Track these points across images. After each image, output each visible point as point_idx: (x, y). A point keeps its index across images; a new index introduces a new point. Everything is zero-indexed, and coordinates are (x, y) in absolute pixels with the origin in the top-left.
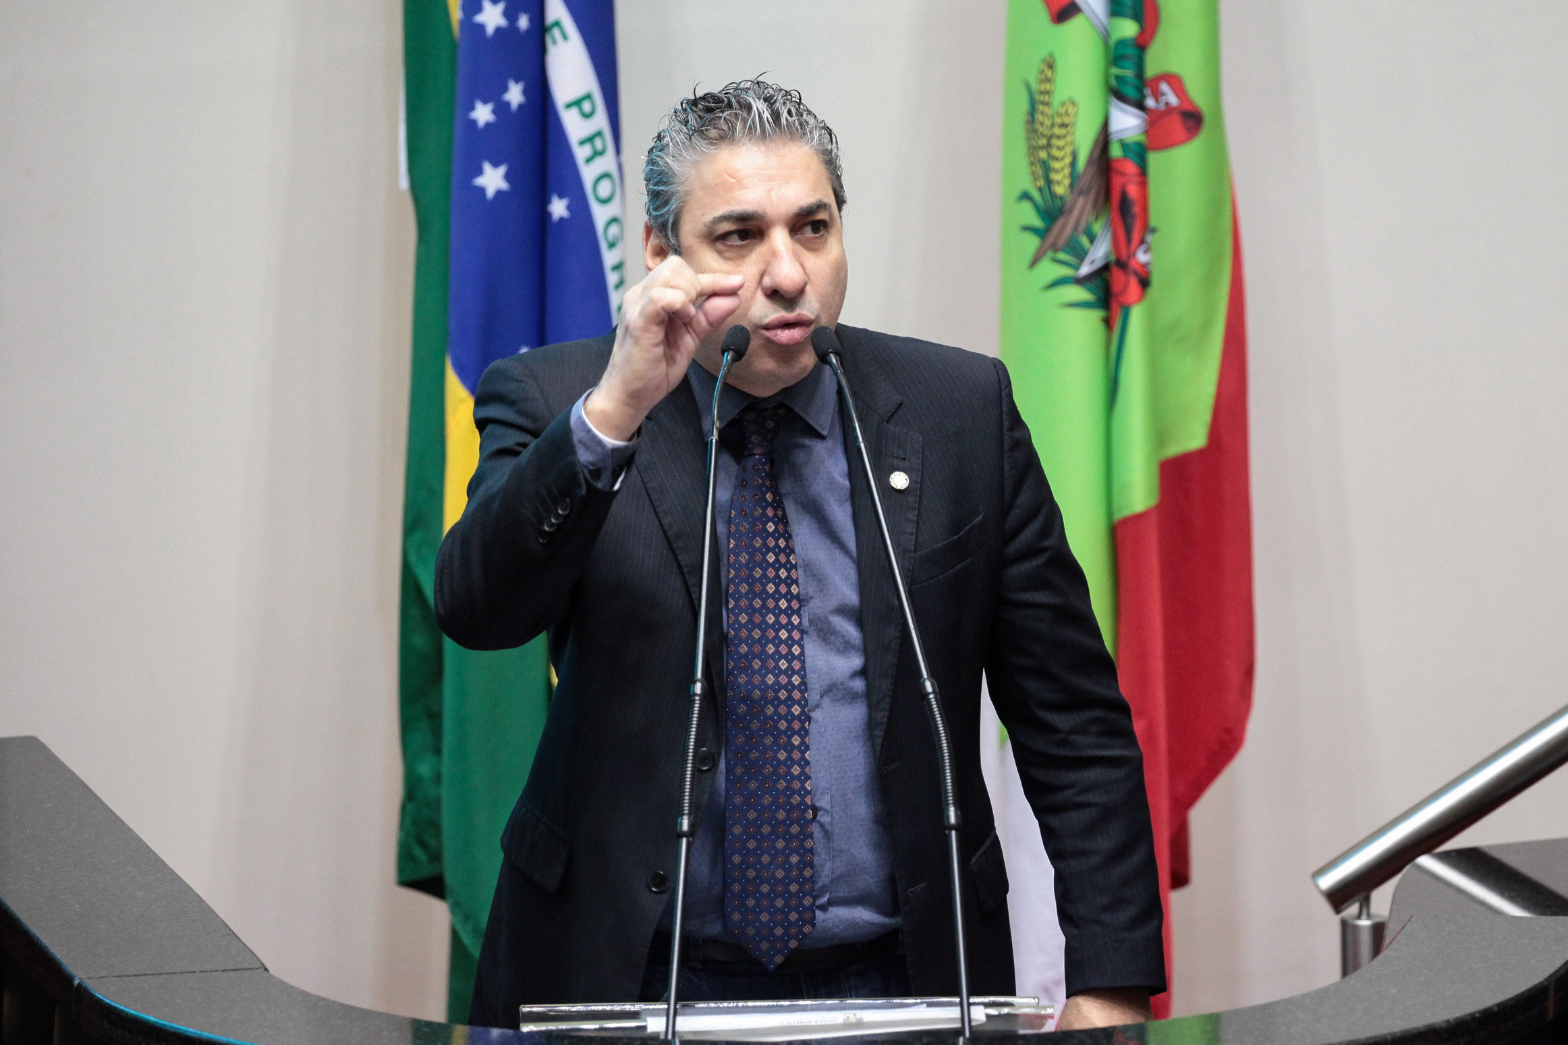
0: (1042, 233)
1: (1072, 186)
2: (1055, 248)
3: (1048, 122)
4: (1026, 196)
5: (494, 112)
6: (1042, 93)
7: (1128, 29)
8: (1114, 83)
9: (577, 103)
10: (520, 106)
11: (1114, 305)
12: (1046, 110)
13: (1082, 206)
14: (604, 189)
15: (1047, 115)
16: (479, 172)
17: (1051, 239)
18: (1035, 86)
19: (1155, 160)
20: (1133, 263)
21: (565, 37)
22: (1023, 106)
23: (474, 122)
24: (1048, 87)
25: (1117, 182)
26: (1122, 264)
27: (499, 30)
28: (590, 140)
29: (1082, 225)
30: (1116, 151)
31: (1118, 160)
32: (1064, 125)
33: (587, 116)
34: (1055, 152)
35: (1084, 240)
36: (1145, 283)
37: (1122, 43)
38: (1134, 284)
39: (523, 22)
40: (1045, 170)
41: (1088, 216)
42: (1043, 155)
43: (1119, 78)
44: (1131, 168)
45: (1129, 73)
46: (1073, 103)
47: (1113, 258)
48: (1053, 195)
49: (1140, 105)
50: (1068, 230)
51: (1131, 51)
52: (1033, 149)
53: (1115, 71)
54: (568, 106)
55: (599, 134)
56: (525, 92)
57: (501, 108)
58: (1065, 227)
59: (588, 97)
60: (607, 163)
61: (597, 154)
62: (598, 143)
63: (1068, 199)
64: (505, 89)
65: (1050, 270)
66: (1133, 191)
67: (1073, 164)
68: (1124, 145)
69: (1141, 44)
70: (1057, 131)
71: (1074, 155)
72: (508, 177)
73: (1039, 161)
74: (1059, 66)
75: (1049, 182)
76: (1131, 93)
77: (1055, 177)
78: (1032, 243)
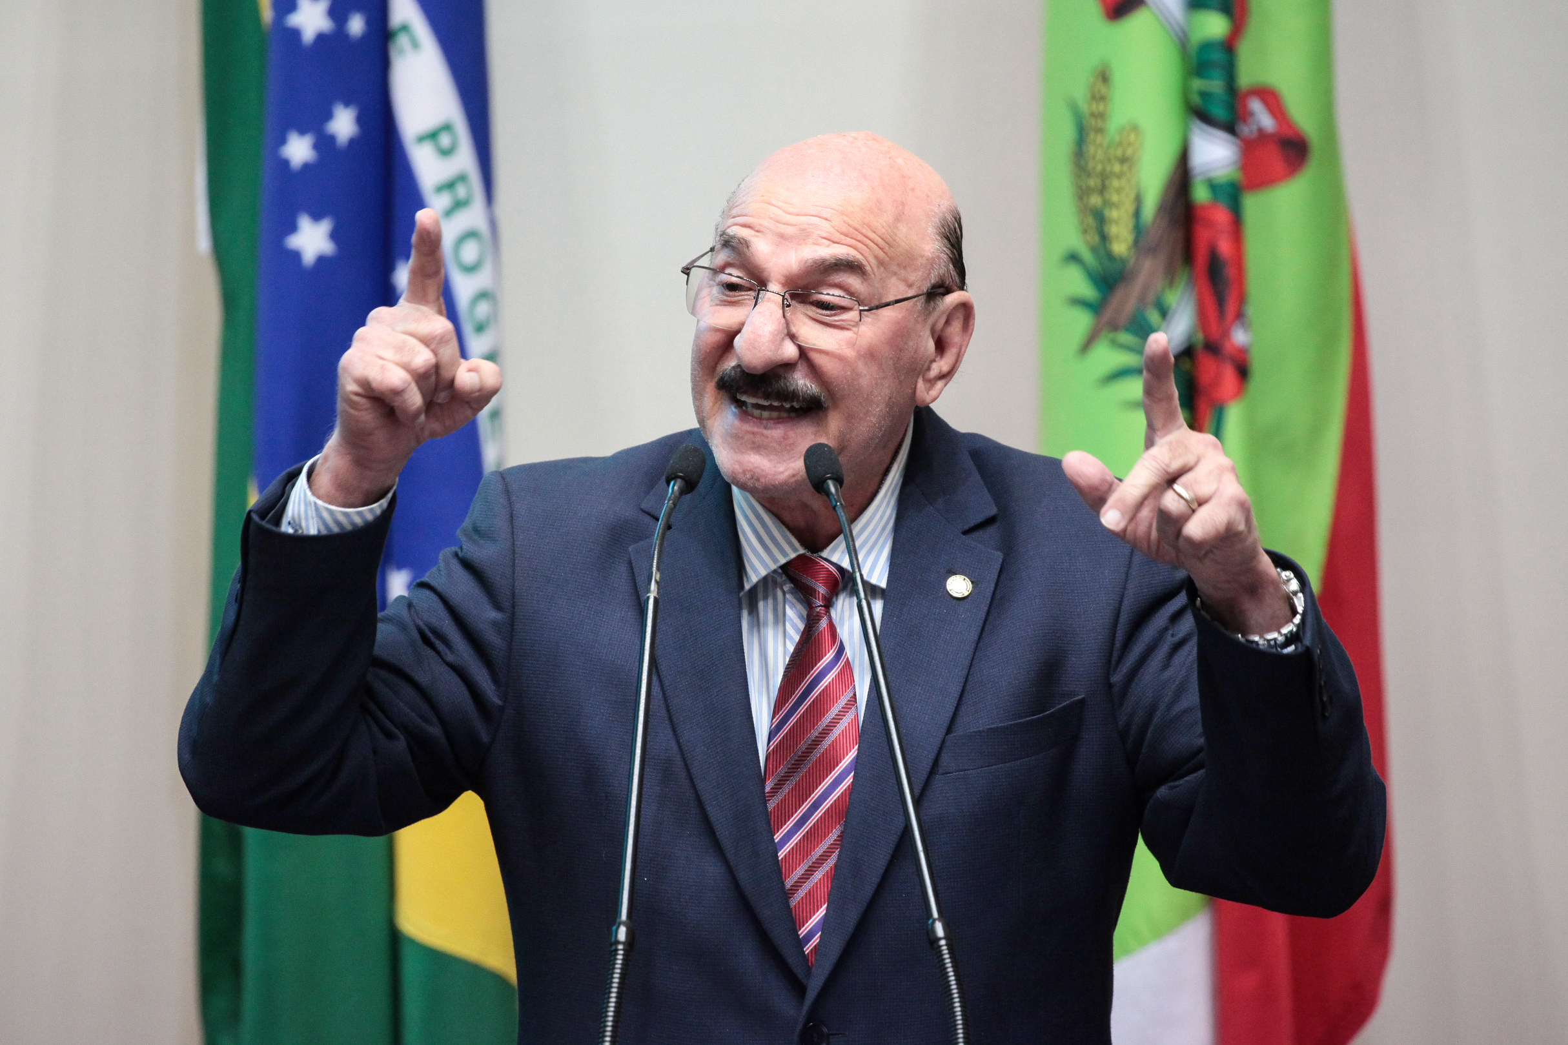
0: (1096, 308)
1: (1136, 242)
2: (1114, 327)
3: (1100, 154)
4: (1073, 257)
5: (316, 146)
6: (1093, 115)
7: (1214, 25)
8: (1196, 99)
9: (432, 136)
10: (352, 142)
11: (1202, 404)
12: (1099, 139)
13: (1149, 269)
14: (470, 252)
15: (1101, 145)
16: (292, 228)
17: (1108, 314)
18: (1084, 107)
19: (1253, 205)
20: (1227, 348)
21: (415, 45)
22: (1067, 133)
23: (285, 163)
24: (1101, 108)
25: (1203, 236)
26: (1213, 347)
27: (321, 38)
28: (449, 186)
29: (1151, 297)
30: (1201, 194)
31: (1203, 208)
32: (1123, 160)
33: (446, 153)
34: (1115, 198)
35: (1153, 317)
36: (1243, 371)
37: (1206, 46)
38: (1229, 375)
39: (356, 25)
40: (1097, 222)
41: (1159, 282)
42: (1095, 200)
43: (1204, 95)
44: (1221, 217)
45: (1216, 85)
46: (1135, 128)
47: (1200, 338)
48: (1110, 256)
49: (1230, 129)
50: (1131, 306)
51: (1218, 56)
52: (1082, 194)
53: (1197, 84)
54: (421, 139)
55: (462, 178)
56: (360, 120)
57: (325, 143)
58: (1128, 299)
59: (447, 127)
60: (474, 216)
61: (459, 205)
62: (461, 191)
63: (1132, 261)
64: (328, 116)
65: (1107, 357)
66: (1224, 247)
67: (1137, 213)
68: (1213, 186)
69: (1229, 46)
70: (1117, 168)
71: (1138, 201)
72: (334, 236)
73: (1091, 210)
74: (1118, 78)
75: (1104, 238)
76: (1219, 111)
77: (1113, 230)
78: (1082, 321)
